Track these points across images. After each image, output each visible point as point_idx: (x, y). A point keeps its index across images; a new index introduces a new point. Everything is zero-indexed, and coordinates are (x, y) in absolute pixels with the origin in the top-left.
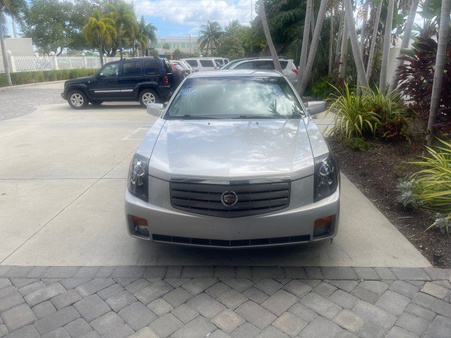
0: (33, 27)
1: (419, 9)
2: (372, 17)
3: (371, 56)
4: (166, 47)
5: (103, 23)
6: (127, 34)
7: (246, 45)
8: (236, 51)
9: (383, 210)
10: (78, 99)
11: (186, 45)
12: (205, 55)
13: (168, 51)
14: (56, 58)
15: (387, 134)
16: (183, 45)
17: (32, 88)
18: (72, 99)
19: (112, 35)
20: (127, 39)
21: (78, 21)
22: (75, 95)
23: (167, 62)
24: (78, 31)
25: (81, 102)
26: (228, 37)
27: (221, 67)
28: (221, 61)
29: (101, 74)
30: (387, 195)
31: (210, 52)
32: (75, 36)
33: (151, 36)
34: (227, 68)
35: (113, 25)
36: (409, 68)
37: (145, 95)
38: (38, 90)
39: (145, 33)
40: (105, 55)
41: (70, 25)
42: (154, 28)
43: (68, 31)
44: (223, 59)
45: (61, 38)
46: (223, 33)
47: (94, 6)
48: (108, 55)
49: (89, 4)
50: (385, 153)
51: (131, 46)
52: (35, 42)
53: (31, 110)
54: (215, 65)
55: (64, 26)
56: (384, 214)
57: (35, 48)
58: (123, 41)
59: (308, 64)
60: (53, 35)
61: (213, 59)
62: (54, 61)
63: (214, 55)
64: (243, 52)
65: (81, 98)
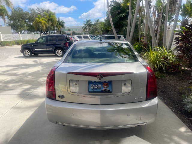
0: (12, 22)
1: (180, 12)
2: (158, 17)
3: (158, 33)
4: (69, 30)
5: (42, 20)
6: (52, 25)
7: (103, 29)
8: (98, 32)
9: (176, 114)
10: (27, 53)
11: (77, 30)
12: (85, 34)
13: (70, 32)
14: (21, 35)
15: (172, 70)
16: (76, 30)
17: (9, 48)
18: (25, 53)
19: (46, 25)
20: (52, 27)
21: (31, 19)
22: (26, 51)
23: (67, 36)
24: (31, 24)
25: (29, 54)
26: (95, 26)
27: (92, 39)
28: (92, 36)
29: (38, 42)
30: (177, 104)
31: (87, 33)
32: (30, 26)
33: (63, 26)
34: (94, 39)
35: (46, 21)
36: (180, 38)
37: (57, 51)
38: (11, 49)
39: (60, 24)
40: (43, 34)
41: (28, 21)
42: (63, 22)
43: (27, 24)
44: (93, 35)
45: (24, 27)
46: (93, 24)
47: (38, 14)
48: (44, 34)
49: (36, 13)
50: (171, 80)
51: (54, 30)
52: (13, 28)
53: (6, 58)
54: (89, 38)
55: (25, 21)
56: (178, 116)
57: (12, 31)
58: (50, 28)
59: (130, 37)
60: (21, 25)
61: (88, 35)
62: (20, 36)
63: (89, 34)
64: (101, 32)
65: (29, 53)
